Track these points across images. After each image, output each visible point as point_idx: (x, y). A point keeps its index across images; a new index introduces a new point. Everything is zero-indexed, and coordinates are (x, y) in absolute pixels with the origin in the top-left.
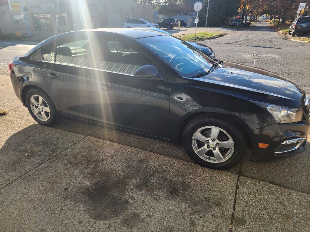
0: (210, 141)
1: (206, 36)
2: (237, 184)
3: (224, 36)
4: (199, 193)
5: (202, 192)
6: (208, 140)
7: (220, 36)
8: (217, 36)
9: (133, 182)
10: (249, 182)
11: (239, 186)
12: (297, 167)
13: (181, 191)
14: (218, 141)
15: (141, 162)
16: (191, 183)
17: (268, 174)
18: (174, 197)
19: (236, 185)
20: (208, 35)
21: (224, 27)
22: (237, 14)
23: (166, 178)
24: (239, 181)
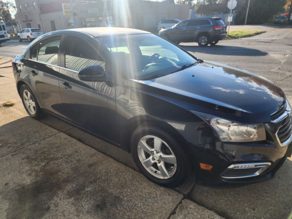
0: (155, 152)
1: (240, 34)
2: (176, 208)
3: (263, 34)
4: (126, 212)
5: (130, 211)
6: (153, 152)
7: (257, 34)
8: (254, 35)
9: (69, 187)
10: (191, 208)
11: (176, 211)
12: (267, 197)
13: (109, 205)
14: (161, 154)
15: (90, 166)
16: (126, 198)
17: (223, 201)
18: (96, 212)
19: (173, 208)
20: (243, 33)
21: (266, 25)
22: (283, 11)
23: (103, 188)
24: (180, 205)
